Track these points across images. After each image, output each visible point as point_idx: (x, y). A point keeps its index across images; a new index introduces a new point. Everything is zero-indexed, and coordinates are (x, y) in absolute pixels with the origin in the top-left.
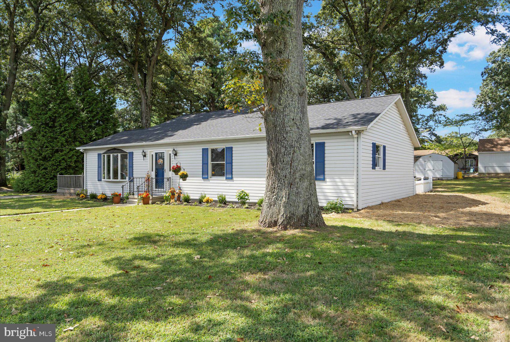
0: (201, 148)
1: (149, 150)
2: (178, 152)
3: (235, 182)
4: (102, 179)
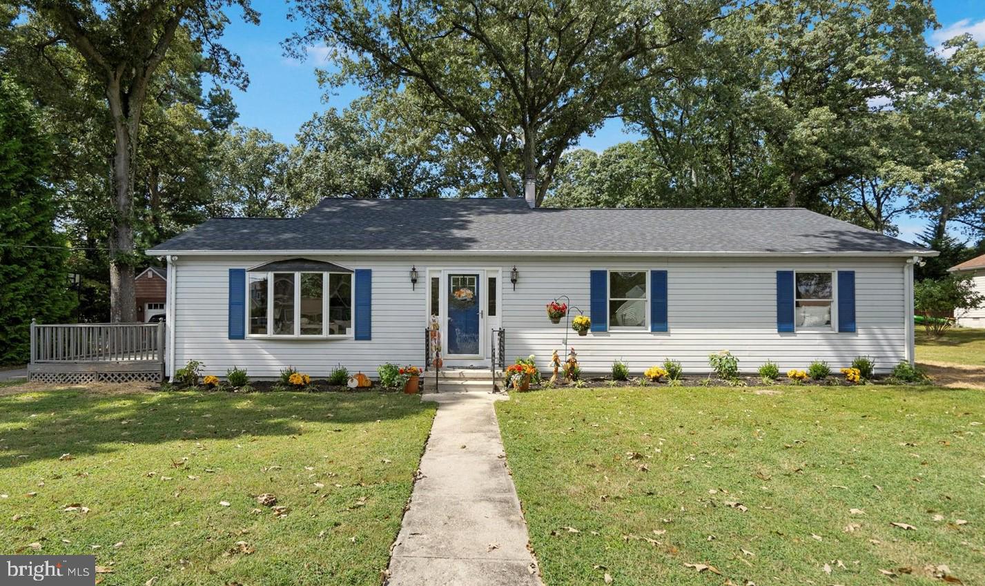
0: (589, 269)
1: (428, 269)
2: (521, 274)
3: (672, 337)
4: (248, 335)
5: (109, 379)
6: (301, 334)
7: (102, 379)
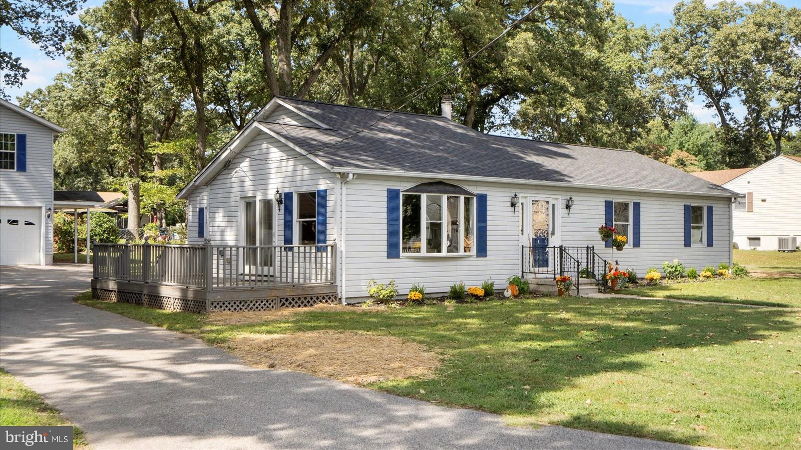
0: (604, 200)
1: (521, 195)
3: (642, 251)
4: (401, 254)
5: (290, 303)
6: (448, 252)
7: (284, 304)
